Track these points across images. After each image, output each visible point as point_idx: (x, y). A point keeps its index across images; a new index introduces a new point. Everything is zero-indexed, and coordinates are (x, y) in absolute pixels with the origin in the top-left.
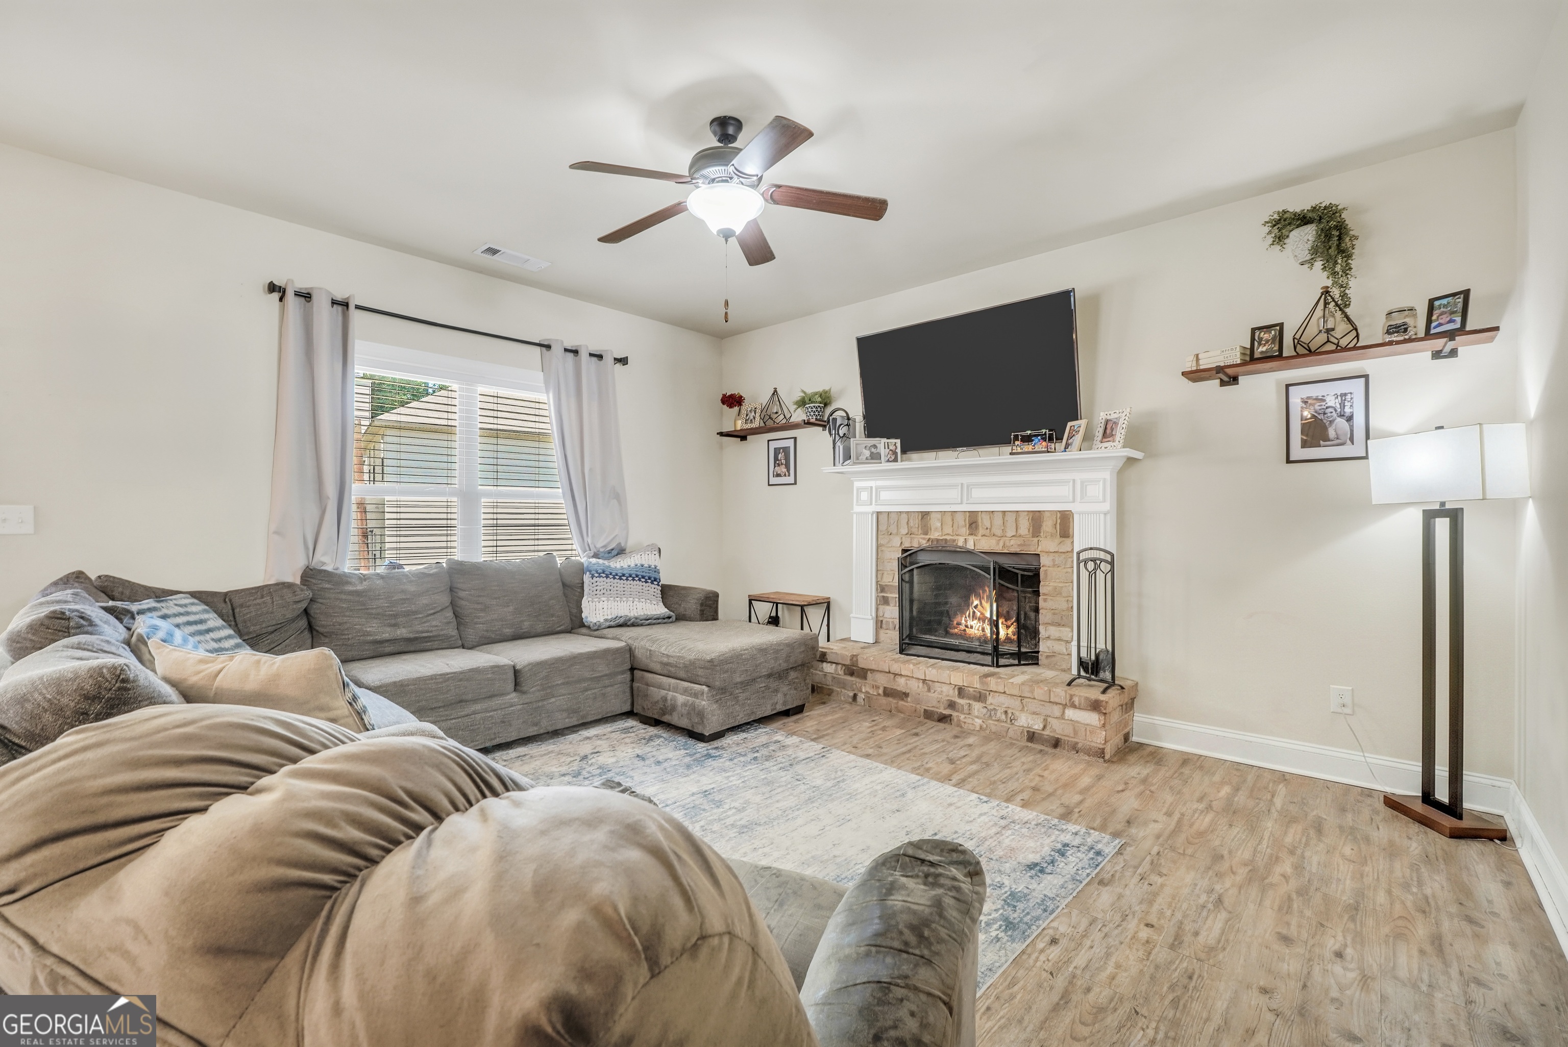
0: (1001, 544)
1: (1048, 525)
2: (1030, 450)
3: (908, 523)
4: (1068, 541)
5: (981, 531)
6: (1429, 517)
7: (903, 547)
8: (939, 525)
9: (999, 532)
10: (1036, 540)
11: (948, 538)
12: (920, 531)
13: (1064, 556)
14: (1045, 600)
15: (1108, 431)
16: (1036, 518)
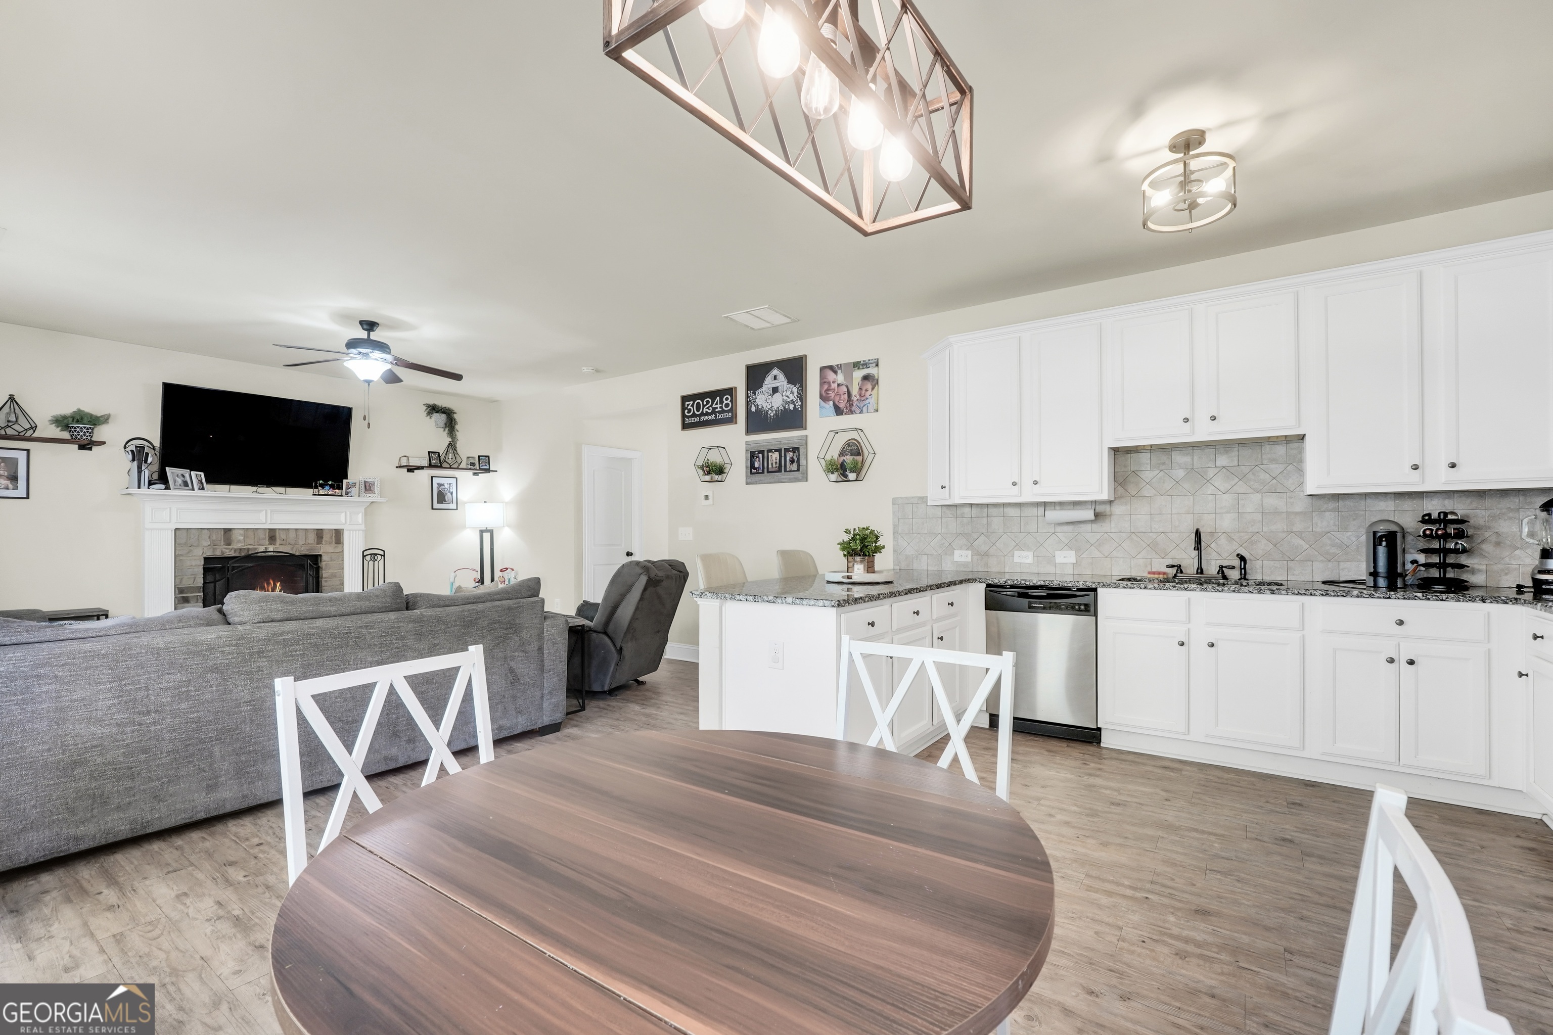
0: (295, 549)
1: (326, 537)
2: (326, 493)
3: (210, 537)
4: (340, 546)
5: (278, 542)
6: (482, 532)
7: (205, 556)
8: (242, 538)
9: (293, 542)
10: (319, 546)
11: (250, 547)
12: (222, 543)
13: (338, 554)
14: (326, 581)
15: (367, 488)
16: (319, 533)
